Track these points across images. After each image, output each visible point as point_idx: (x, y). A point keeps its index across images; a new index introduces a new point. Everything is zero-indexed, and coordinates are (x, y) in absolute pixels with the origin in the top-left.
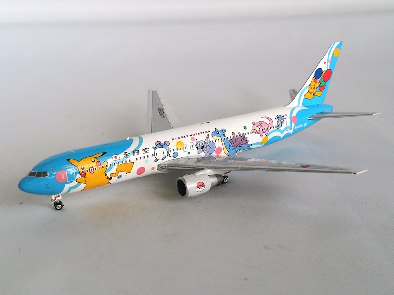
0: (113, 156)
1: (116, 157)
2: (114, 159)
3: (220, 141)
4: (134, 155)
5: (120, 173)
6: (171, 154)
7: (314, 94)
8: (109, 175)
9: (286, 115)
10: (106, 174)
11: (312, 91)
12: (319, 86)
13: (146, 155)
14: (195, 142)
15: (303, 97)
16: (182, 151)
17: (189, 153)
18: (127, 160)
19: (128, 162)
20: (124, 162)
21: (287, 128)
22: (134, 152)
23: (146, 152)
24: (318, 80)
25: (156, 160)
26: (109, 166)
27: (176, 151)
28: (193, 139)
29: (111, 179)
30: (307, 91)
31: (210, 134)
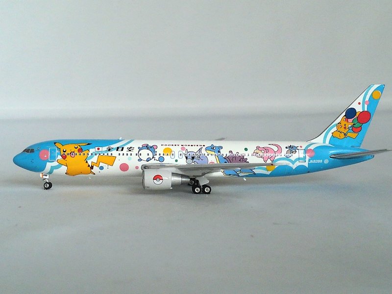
0: (97, 148)
1: (98, 149)
2: (97, 150)
3: (214, 156)
4: (117, 150)
5: (101, 164)
6: (157, 157)
7: (345, 134)
8: (90, 162)
9: (301, 147)
10: (87, 162)
11: (342, 130)
12: (353, 126)
13: (129, 153)
14: (184, 152)
15: (330, 135)
16: (169, 157)
17: (176, 161)
18: (110, 153)
19: (110, 155)
20: (106, 154)
21: (299, 159)
22: (118, 148)
23: (130, 151)
24: (350, 120)
25: (140, 160)
26: (90, 154)
27: (162, 155)
28: (183, 149)
29: (92, 168)
30: (335, 129)
31: (204, 148)
